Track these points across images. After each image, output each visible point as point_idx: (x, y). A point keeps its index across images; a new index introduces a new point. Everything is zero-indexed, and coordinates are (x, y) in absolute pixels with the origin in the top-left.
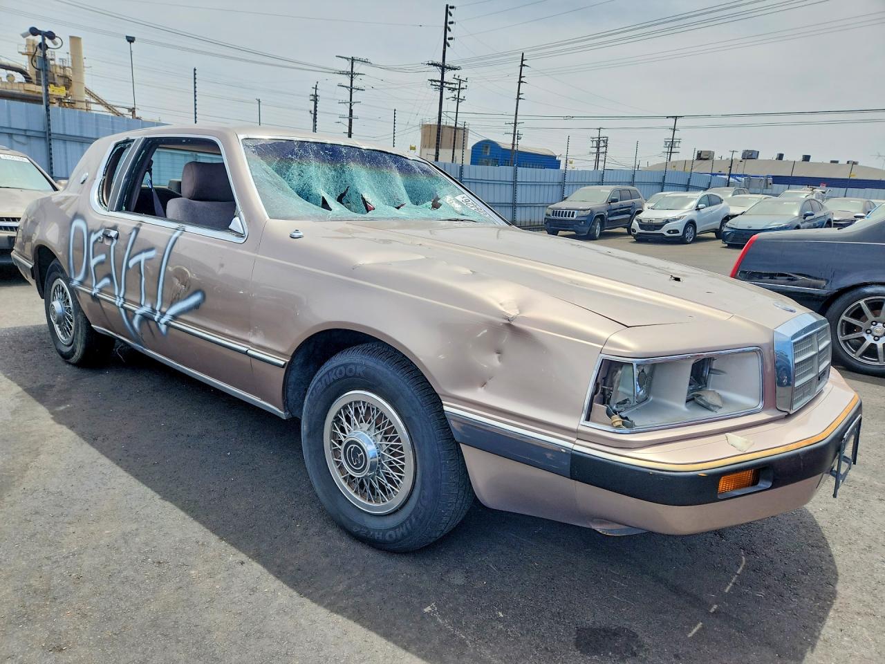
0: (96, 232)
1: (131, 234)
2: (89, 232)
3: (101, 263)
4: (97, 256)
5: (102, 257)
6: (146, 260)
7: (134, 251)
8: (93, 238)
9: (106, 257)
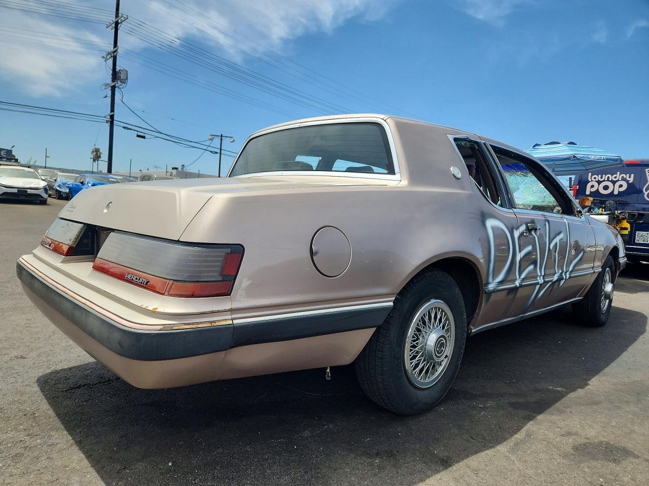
0: (517, 228)
1: (545, 225)
2: (510, 229)
3: (529, 254)
4: (523, 249)
5: (529, 248)
6: (560, 240)
7: (552, 236)
8: (517, 234)
9: (533, 247)
